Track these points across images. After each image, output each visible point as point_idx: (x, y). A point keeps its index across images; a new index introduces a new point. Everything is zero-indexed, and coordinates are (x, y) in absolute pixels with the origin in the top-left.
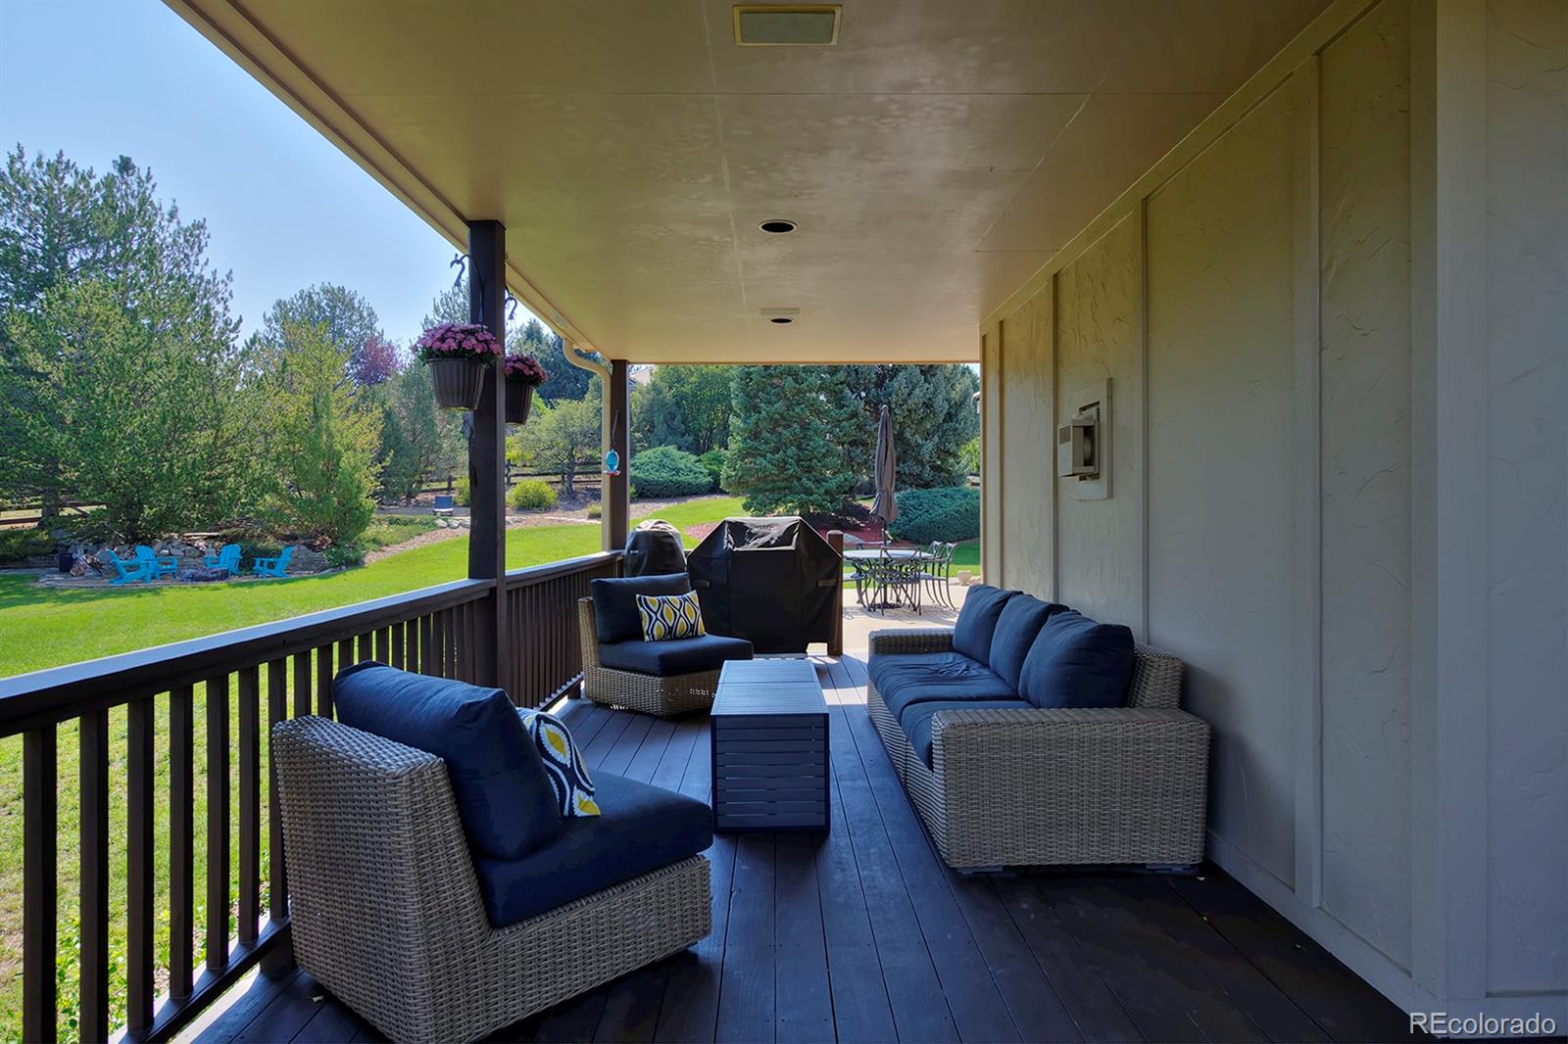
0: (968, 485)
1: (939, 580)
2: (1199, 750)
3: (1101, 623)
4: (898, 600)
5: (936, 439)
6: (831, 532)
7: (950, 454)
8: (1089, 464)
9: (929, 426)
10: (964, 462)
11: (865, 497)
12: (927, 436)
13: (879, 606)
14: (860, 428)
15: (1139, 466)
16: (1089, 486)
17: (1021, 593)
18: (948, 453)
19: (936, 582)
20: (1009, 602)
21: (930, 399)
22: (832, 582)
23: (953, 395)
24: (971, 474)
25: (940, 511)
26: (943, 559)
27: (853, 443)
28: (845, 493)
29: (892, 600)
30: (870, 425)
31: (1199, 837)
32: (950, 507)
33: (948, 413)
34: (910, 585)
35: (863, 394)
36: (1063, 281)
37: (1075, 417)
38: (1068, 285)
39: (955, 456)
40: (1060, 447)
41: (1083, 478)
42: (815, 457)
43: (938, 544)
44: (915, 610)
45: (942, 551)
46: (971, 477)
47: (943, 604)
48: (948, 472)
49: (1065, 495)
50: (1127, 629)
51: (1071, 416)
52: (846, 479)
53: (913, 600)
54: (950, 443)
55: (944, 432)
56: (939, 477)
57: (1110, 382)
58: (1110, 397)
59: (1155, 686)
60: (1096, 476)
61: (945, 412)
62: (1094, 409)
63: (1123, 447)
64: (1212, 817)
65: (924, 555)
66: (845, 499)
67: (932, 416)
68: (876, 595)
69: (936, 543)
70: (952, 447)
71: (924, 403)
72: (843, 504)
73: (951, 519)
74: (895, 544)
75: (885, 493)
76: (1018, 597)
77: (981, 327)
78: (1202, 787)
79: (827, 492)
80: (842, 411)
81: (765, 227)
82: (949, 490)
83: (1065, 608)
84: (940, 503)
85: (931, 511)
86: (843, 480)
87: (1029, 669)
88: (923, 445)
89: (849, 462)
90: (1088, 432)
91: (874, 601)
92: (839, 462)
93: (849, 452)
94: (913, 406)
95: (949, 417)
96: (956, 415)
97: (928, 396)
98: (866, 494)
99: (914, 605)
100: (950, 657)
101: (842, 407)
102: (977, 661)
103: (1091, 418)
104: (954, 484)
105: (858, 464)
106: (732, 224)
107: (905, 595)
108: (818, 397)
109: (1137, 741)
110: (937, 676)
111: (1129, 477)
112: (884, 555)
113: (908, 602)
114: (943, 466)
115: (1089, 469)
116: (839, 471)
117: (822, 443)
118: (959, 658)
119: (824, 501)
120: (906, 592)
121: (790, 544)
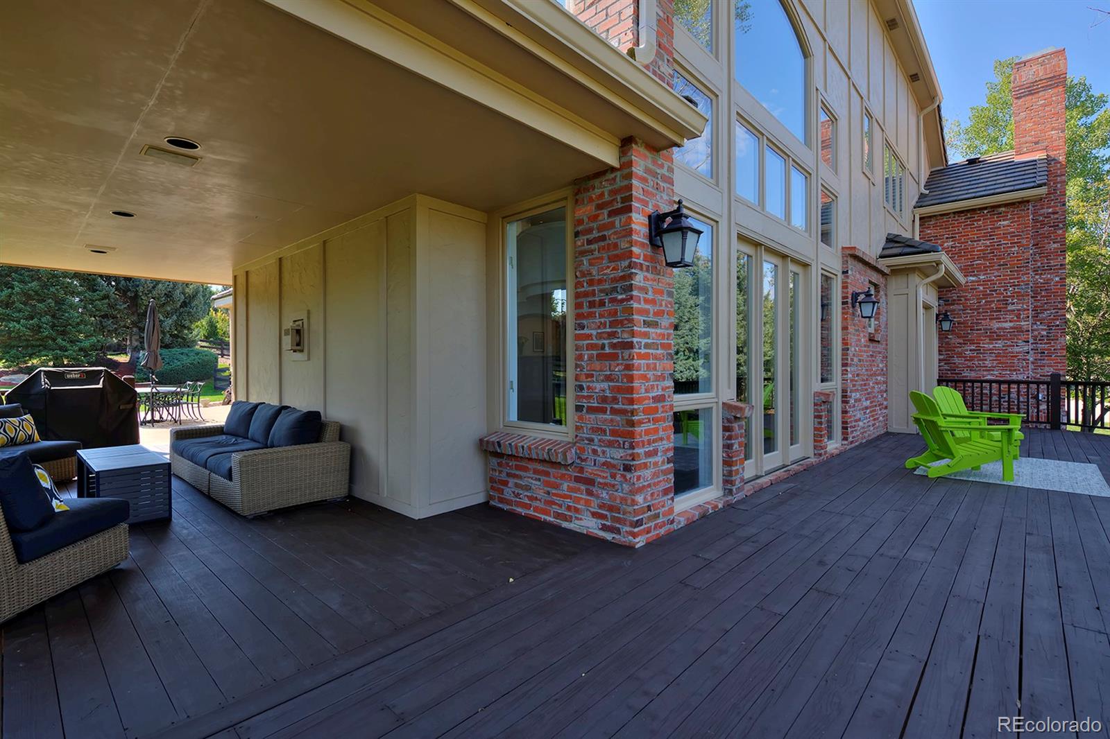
0: (197, 347)
1: (192, 404)
2: (347, 454)
3: (306, 411)
4: (161, 417)
5: (175, 317)
6: (125, 376)
7: (185, 327)
8: (298, 345)
9: (169, 309)
10: (195, 333)
11: (113, 353)
12: (167, 315)
13: (149, 422)
14: (110, 306)
15: (322, 347)
16: (298, 356)
17: (264, 403)
18: (184, 327)
19: (190, 406)
20: (259, 407)
21: (170, 292)
22: (131, 405)
23: (187, 290)
24: (201, 341)
25: (179, 363)
26: (194, 392)
27: (105, 316)
28: (96, 350)
29: (157, 417)
30: (121, 305)
31: (347, 486)
32: (186, 361)
33: (184, 302)
34: (171, 408)
35: (113, 283)
36: (284, 262)
37: (291, 324)
38: (287, 265)
39: (189, 329)
40: (284, 337)
41: (295, 351)
42: (70, 325)
43: (191, 383)
44: (176, 422)
45: (194, 388)
46: (199, 342)
47: (195, 418)
48: (184, 339)
49: (285, 358)
50: (319, 412)
51: (288, 324)
52: (98, 341)
53: (174, 416)
54: (185, 320)
55: (181, 314)
56: (177, 341)
57: (309, 312)
58: (309, 318)
59: (330, 433)
60: (302, 351)
61: (181, 301)
62: (301, 322)
63: (314, 338)
64: (351, 480)
65: (183, 390)
66: (97, 354)
67: (171, 302)
68: (146, 414)
69: (188, 382)
70: (187, 323)
71: (165, 294)
72: (97, 359)
73: (187, 368)
74: (160, 383)
75: (153, 353)
76: (263, 405)
77: (233, 271)
78: (348, 467)
79: (81, 349)
80: (95, 294)
81: (113, 213)
82: (186, 350)
83: (289, 407)
84: (179, 358)
85: (172, 364)
86: (96, 341)
87: (274, 434)
88: (164, 321)
89: (102, 329)
90: (298, 332)
91: (145, 418)
92: (92, 329)
93: (101, 322)
94: (157, 295)
95: (184, 304)
96: (190, 303)
97: (168, 290)
98: (114, 351)
99: (175, 420)
100: (224, 437)
101: (95, 291)
102: (241, 437)
103: (299, 325)
104: (188, 346)
105: (109, 331)
106: (91, 207)
107: (167, 413)
108: (72, 282)
109: (324, 453)
110: (219, 445)
111: (318, 353)
112: (154, 390)
113: (170, 418)
114: (180, 335)
115: (298, 348)
116: (92, 335)
117: (76, 315)
118: (229, 437)
119: (78, 355)
120: (168, 411)
121: (98, 384)
